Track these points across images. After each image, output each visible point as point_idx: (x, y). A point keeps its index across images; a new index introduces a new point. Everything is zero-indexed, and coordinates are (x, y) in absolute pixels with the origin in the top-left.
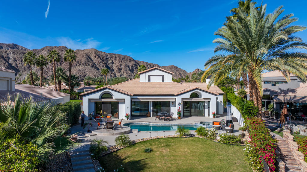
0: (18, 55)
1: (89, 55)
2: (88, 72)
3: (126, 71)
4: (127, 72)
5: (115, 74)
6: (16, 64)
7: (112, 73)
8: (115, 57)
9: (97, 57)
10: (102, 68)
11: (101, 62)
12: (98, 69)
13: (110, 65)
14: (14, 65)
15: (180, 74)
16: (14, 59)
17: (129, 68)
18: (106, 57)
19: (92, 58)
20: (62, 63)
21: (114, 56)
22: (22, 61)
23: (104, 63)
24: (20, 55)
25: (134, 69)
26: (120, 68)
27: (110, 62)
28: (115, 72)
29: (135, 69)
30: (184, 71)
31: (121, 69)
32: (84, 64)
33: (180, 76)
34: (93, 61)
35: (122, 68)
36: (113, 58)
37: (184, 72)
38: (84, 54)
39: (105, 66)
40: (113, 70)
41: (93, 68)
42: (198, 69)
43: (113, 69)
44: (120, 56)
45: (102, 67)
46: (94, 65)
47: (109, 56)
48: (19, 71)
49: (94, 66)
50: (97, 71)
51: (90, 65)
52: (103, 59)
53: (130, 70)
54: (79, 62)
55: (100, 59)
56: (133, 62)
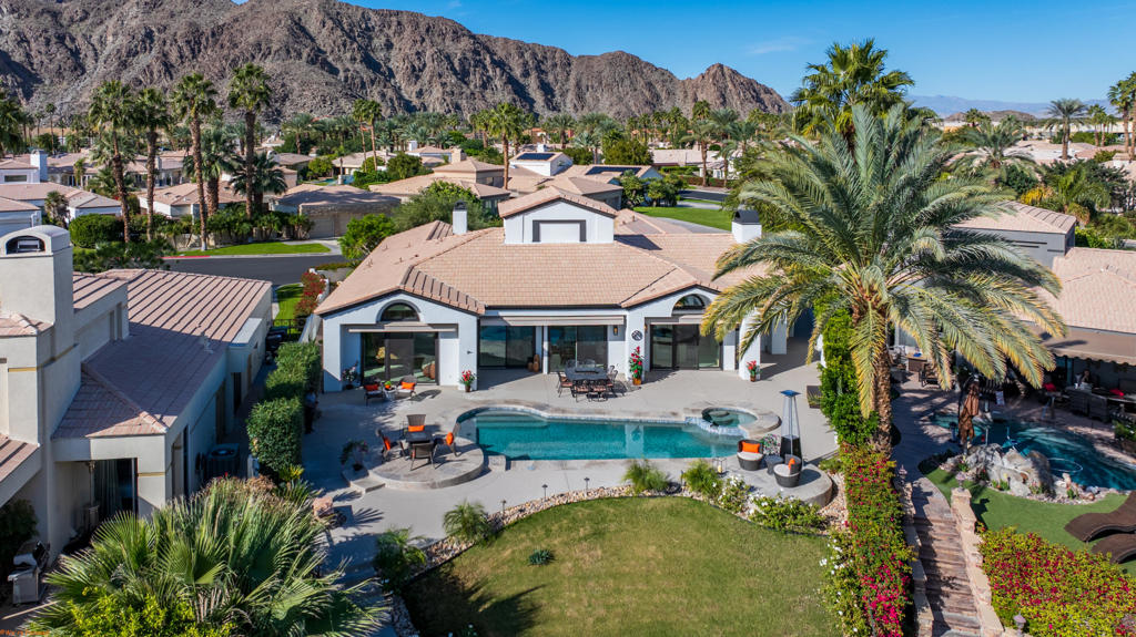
0: (32, 18)
1: (300, 19)
2: (295, 84)
3: (440, 76)
4: (444, 80)
5: (397, 90)
6: (28, 55)
7: (385, 86)
8: (399, 23)
9: (330, 24)
10: (349, 65)
11: (345, 46)
12: (334, 71)
13: (380, 56)
14: (18, 57)
15: (650, 85)
16: (19, 34)
17: (451, 63)
18: (363, 26)
19: (312, 28)
20: (199, 51)
21: (394, 19)
22: (48, 42)
23: (355, 45)
24: (42, 19)
25: (472, 69)
26: (417, 63)
27: (378, 42)
28: (399, 79)
29: (476, 66)
30: (663, 72)
31: (421, 70)
32: (283, 53)
33: (647, 93)
34: (313, 40)
35: (425, 65)
36: (390, 27)
37: (666, 77)
38: (280, 16)
39: (358, 57)
40: (392, 75)
41: (316, 68)
42: (721, 66)
43: (390, 70)
44: (415, 19)
45: (348, 63)
46: (317, 56)
47: (375, 20)
48: (40, 81)
49: (318, 59)
50: (329, 78)
51: (305, 55)
52: (351, 30)
53: (456, 73)
54: (263, 47)
55: (339, 33)
56: (465, 43)
